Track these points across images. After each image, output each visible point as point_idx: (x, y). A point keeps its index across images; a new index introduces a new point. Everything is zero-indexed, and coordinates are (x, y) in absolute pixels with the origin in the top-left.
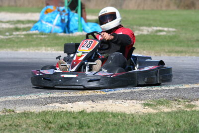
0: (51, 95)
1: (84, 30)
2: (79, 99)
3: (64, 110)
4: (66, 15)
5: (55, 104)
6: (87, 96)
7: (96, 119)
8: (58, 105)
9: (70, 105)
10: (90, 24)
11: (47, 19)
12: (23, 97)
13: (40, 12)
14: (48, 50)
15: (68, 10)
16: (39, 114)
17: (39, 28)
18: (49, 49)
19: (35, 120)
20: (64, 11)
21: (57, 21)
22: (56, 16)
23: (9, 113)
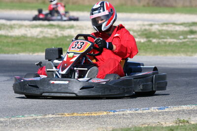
23: (182, 124)
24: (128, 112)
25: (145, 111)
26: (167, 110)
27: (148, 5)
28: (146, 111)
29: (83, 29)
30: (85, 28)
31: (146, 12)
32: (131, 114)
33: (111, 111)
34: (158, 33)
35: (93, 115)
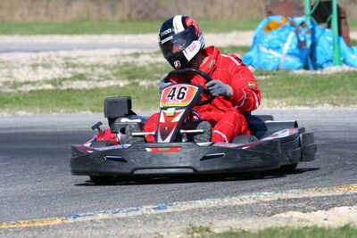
0: (284, 196)
1: (344, 62)
2: (339, 202)
3: (310, 225)
4: (307, 32)
5: (291, 213)
8: (297, 215)
9: (321, 214)
11: (269, 42)
12: (227, 201)
13: (253, 29)
14: (274, 106)
15: (312, 23)
16: (260, 235)
17: (254, 62)
18: (276, 102)
20: (303, 24)
21: (291, 45)
22: (288, 35)
23: (199, 235)
24: (101, 216)
25: (130, 214)
26: (170, 210)
27: (129, 19)
28: (133, 213)
29: (13, 67)
30: (16, 65)
31: (126, 32)
32: (106, 220)
33: (69, 216)
34: (148, 69)
35: (36, 224)
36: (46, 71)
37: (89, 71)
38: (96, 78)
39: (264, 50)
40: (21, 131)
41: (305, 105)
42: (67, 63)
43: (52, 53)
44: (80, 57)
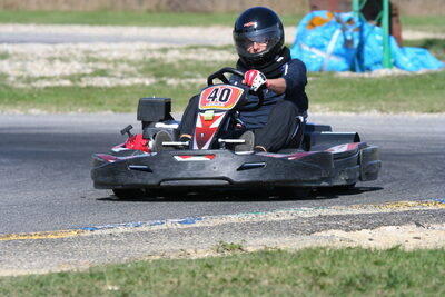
0: (325, 212)
1: (395, 64)
2: (385, 220)
3: (353, 245)
4: (355, 30)
5: (332, 232)
6: (406, 212)
7: (426, 267)
8: (339, 233)
9: (366, 233)
10: (411, 51)
11: (313, 39)
12: (262, 217)
13: (296, 25)
15: (360, 20)
16: (299, 256)
18: (318, 106)
19: (289, 267)
20: (350, 21)
21: (336, 44)
22: (333, 32)
23: (230, 254)
24: (121, 229)
25: (154, 228)
26: (198, 224)
27: (158, 9)
28: (157, 227)
29: (27, 60)
30: (30, 58)
31: (154, 24)
32: (127, 234)
33: (86, 228)
34: (177, 66)
35: (49, 236)
36: (64, 65)
37: (111, 66)
38: (119, 74)
39: (306, 48)
40: (34, 131)
41: (350, 111)
42: (87, 57)
43: (71, 45)
44: (102, 50)
